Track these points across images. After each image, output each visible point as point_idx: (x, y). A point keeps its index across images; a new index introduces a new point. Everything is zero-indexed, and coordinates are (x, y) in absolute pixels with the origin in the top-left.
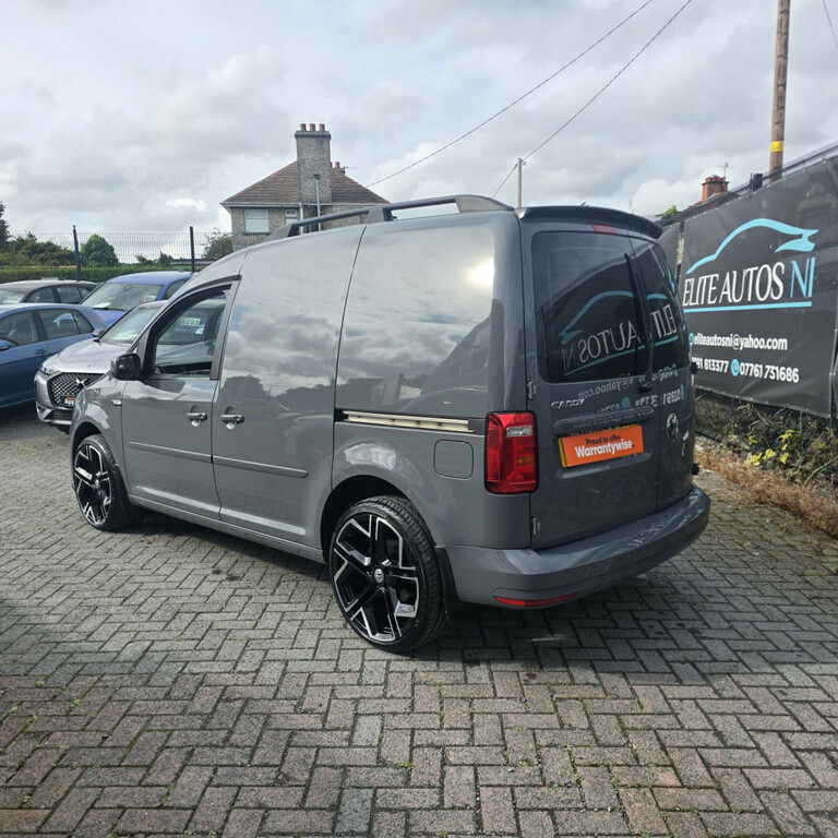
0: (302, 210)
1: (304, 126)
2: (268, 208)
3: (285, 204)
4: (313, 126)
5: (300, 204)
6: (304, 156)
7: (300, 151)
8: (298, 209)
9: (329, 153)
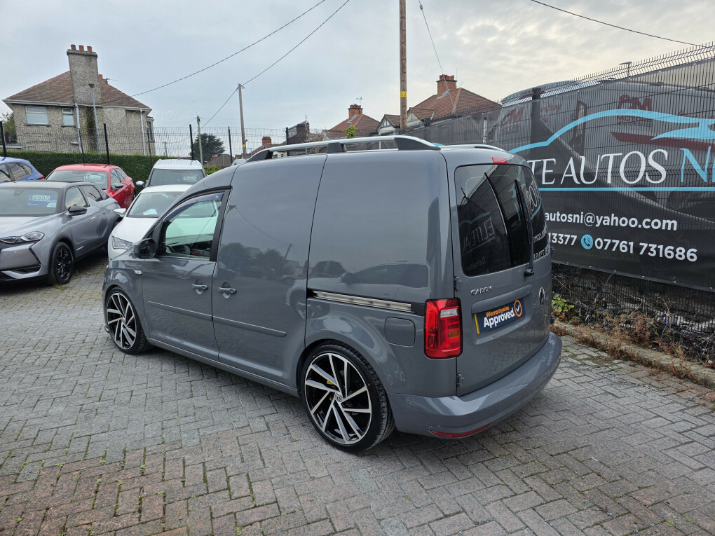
0: (77, 109)
1: (73, 46)
2: (47, 106)
3: (62, 104)
4: (81, 47)
5: (76, 105)
6: (76, 69)
7: (71, 64)
8: (73, 108)
9: (97, 68)
